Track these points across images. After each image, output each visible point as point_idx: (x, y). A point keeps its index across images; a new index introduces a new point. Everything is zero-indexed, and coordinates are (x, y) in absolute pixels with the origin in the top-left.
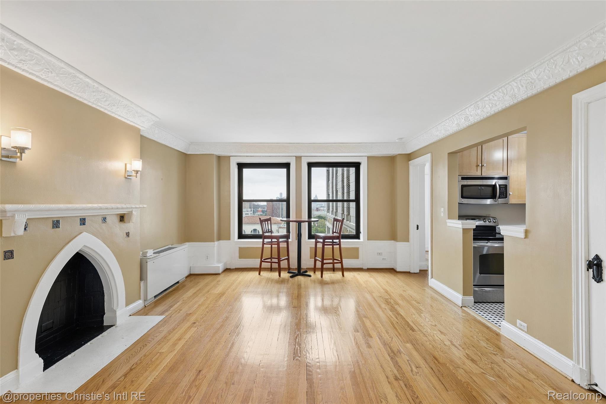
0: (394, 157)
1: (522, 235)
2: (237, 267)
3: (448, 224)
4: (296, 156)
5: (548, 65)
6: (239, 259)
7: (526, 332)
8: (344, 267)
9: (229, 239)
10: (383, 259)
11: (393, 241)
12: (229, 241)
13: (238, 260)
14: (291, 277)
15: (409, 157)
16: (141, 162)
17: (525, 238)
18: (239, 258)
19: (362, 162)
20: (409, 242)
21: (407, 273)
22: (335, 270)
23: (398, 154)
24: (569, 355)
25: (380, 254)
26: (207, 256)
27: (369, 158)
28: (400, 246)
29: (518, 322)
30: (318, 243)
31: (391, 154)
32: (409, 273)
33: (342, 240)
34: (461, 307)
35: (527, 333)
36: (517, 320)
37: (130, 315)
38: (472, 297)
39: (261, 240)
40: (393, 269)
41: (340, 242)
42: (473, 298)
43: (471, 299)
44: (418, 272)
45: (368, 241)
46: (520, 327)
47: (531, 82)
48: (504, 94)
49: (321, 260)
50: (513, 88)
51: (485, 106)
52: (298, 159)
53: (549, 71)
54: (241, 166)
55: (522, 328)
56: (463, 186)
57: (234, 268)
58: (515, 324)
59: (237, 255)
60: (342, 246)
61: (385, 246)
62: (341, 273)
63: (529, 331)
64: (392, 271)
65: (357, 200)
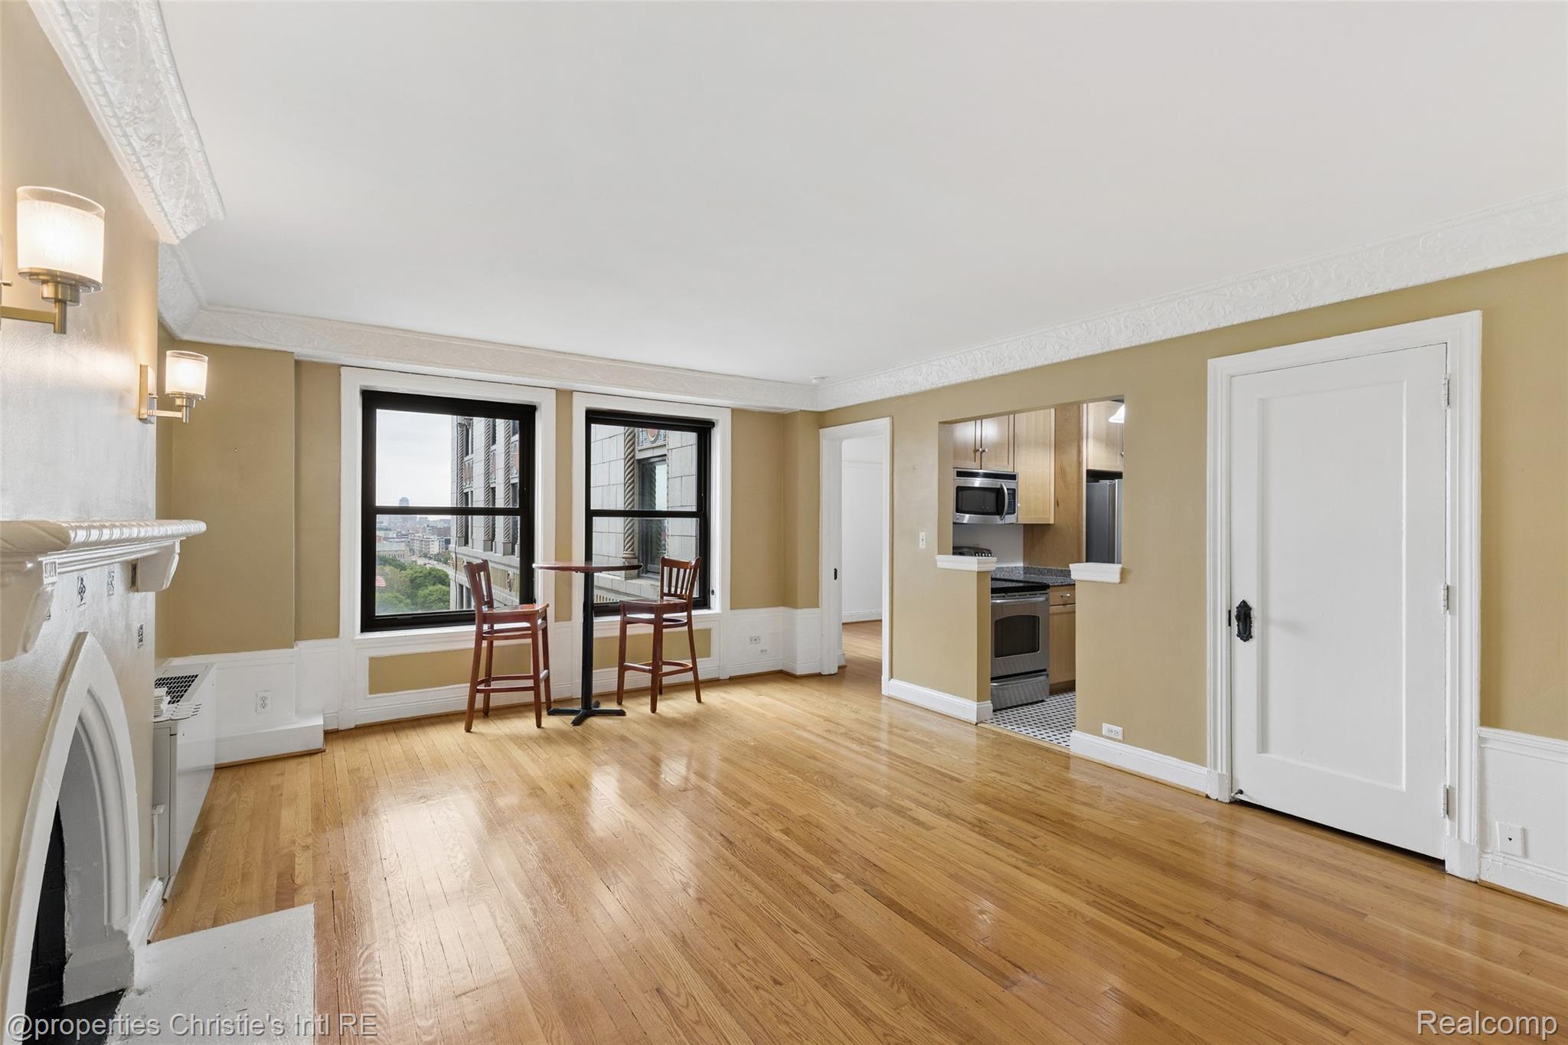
0: (784, 415)
1: (1116, 579)
2: (359, 722)
3: (940, 565)
4: (557, 390)
5: (1178, 304)
6: (370, 696)
7: (1119, 741)
8: (700, 678)
9: (336, 634)
10: (762, 651)
11: (781, 609)
12: (335, 641)
13: (366, 699)
14: (576, 723)
15: (822, 419)
16: (206, 365)
17: (1120, 583)
18: (370, 693)
19: (717, 421)
20: (818, 607)
21: (817, 677)
22: (663, 692)
23: (801, 411)
24: (1201, 761)
25: (756, 640)
26: (264, 699)
27: (736, 412)
28: (803, 617)
29: (1105, 727)
30: (628, 626)
31: (781, 409)
32: (819, 675)
33: (694, 613)
34: (976, 724)
35: (1124, 743)
36: (1104, 724)
37: (149, 942)
38: (990, 701)
39: (473, 628)
40: (781, 672)
41: (689, 617)
42: (991, 705)
43: (988, 705)
44: (836, 671)
45: (733, 611)
46: (1107, 735)
47: (1144, 325)
48: (1090, 333)
49: (651, 668)
50: (1109, 328)
51: (1046, 345)
52: (564, 396)
53: (1178, 315)
54: (373, 400)
55: (1112, 735)
56: (959, 489)
57: (353, 726)
58: (1098, 732)
59: (364, 681)
60: (694, 628)
61: (764, 620)
62: (693, 695)
63: (1126, 740)
64: (783, 676)
65: (702, 513)
